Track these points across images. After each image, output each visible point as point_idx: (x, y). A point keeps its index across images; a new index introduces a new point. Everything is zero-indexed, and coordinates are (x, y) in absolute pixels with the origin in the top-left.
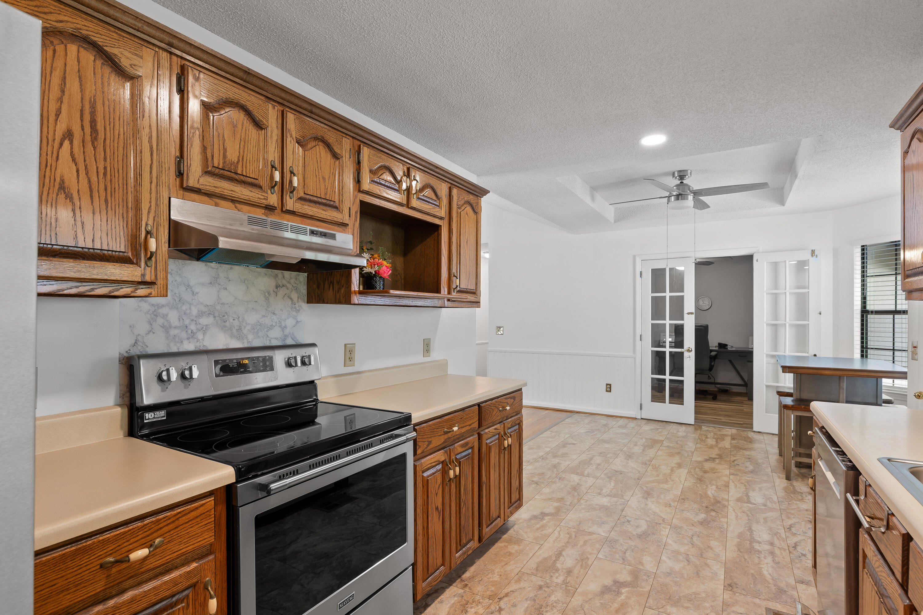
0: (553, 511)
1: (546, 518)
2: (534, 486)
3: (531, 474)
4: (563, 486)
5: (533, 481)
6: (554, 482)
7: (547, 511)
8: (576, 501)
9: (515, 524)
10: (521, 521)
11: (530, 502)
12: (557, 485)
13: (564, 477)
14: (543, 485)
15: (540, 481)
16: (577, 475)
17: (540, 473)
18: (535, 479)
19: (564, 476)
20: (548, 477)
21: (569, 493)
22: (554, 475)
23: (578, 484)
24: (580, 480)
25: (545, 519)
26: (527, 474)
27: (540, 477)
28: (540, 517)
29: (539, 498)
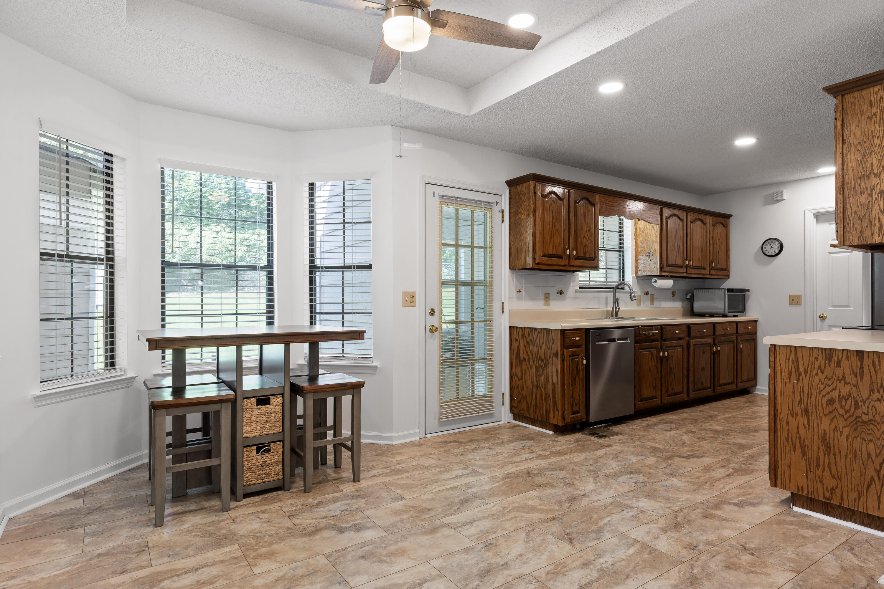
0: (725, 506)
1: (737, 501)
2: (752, 546)
3: (756, 573)
4: (695, 534)
5: (753, 555)
6: (708, 543)
7: (735, 508)
8: (686, 511)
9: (779, 503)
10: (772, 504)
11: (759, 522)
12: (706, 538)
13: (685, 550)
14: (734, 542)
15: (737, 552)
16: (656, 550)
17: (735, 570)
18: (746, 558)
19: (684, 552)
20: (719, 557)
21: (690, 522)
22: (703, 558)
23: (666, 531)
24: (656, 538)
25: (739, 500)
26: (765, 574)
27: (736, 560)
28: (745, 504)
29: (743, 525)
